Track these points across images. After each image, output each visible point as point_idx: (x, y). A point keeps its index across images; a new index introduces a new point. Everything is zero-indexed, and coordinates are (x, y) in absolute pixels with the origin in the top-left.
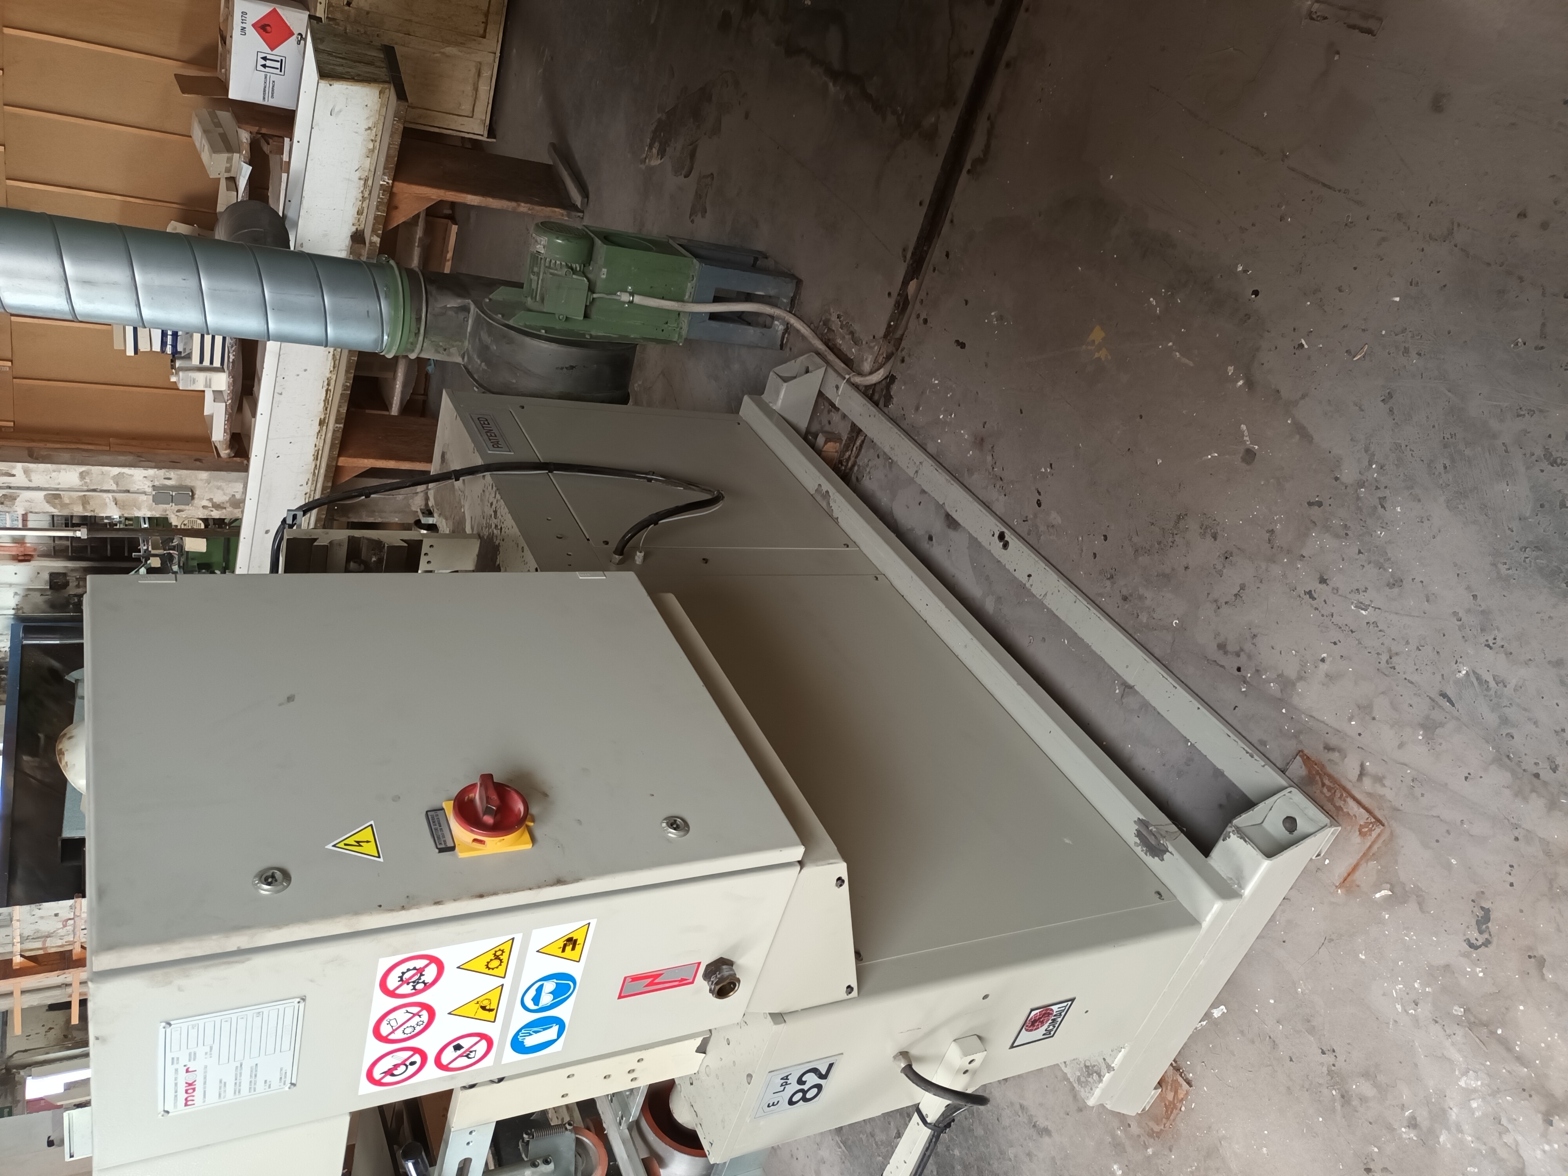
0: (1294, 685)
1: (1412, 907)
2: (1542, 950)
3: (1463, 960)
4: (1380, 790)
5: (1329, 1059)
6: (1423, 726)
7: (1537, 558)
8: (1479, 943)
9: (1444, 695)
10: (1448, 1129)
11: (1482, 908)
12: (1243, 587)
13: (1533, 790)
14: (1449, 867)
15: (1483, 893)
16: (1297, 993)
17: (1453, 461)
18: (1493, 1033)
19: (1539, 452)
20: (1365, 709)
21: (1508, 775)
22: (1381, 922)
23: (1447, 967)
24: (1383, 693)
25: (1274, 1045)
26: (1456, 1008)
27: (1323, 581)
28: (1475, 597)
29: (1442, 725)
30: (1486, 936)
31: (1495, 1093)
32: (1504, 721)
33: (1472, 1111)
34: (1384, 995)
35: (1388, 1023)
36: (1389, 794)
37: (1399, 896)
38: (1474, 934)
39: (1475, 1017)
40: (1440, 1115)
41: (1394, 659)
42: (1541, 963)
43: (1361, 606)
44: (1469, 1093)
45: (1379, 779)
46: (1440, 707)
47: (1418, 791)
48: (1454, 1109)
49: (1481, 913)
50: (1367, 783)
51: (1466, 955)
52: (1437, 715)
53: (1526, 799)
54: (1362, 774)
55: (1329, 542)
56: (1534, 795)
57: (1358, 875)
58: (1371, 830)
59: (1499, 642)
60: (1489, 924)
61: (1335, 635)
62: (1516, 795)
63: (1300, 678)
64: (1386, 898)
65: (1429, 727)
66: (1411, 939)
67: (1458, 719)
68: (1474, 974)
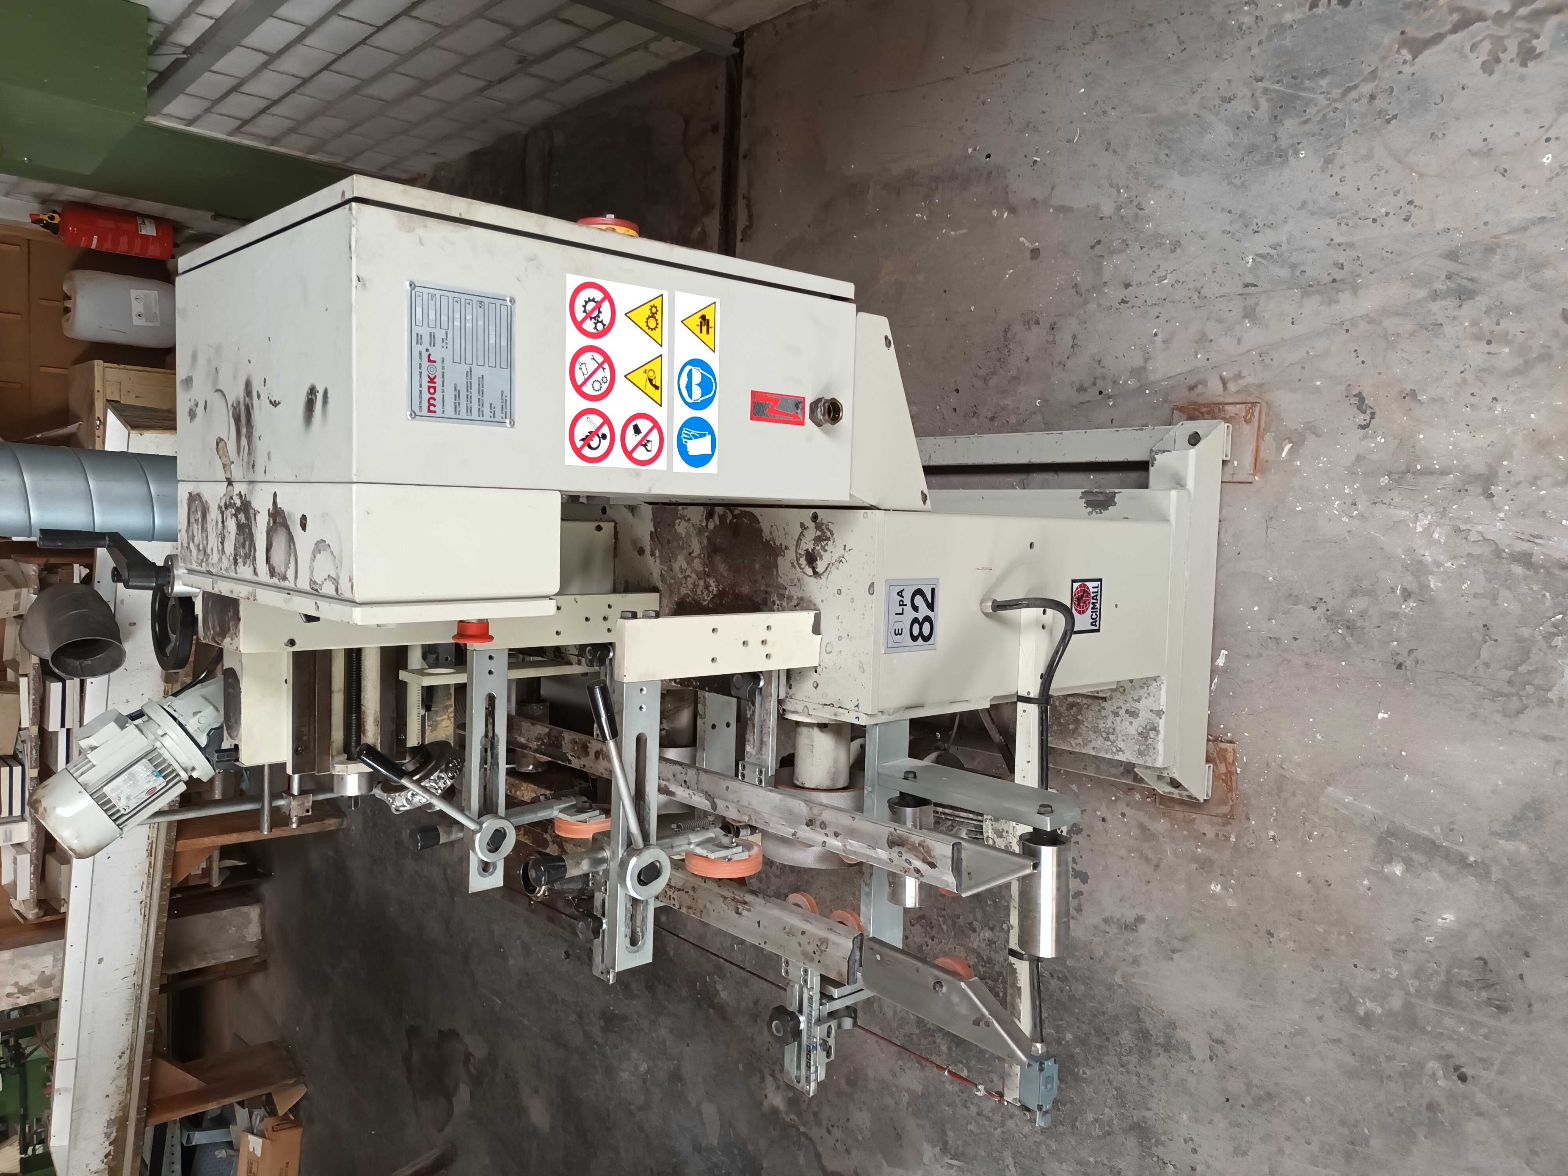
0: (1144, 368)
1: (1311, 441)
2: (1408, 387)
3: (1364, 443)
4: (1242, 383)
5: (1322, 609)
6: (1246, 316)
7: (1253, 157)
8: (1368, 420)
9: (1246, 286)
10: (1431, 573)
11: (1355, 396)
12: (1074, 337)
13: (1338, 291)
14: (1318, 390)
15: (1349, 385)
16: (1270, 582)
17: (1169, 147)
18: (1415, 473)
19: (1217, 102)
20: (1203, 340)
21: (1317, 296)
22: (1298, 471)
23: (1359, 458)
24: (1208, 319)
25: (1277, 640)
26: (1382, 479)
27: (1127, 286)
28: (1230, 212)
29: (1257, 304)
30: (1369, 411)
31: (1443, 513)
32: (1294, 266)
33: (1438, 542)
34: (1330, 520)
35: (1345, 538)
36: (1249, 380)
37: (1298, 440)
38: (1361, 418)
39: (1397, 473)
40: (1419, 569)
41: (1202, 292)
42: (1413, 394)
43: (1161, 279)
44: (1428, 531)
45: (1238, 376)
46: (1249, 294)
47: (1267, 361)
48: (1427, 554)
49: (1355, 400)
50: (1232, 387)
51: (1365, 437)
52: (1250, 301)
53: (1337, 302)
54: (1224, 382)
55: (1117, 260)
56: (1340, 293)
57: (1263, 455)
58: (1253, 414)
59: (1261, 224)
60: (1367, 402)
61: (1154, 312)
62: (1330, 304)
63: (1146, 360)
64: (1291, 450)
65: (1250, 313)
66: (1323, 463)
67: (1264, 292)
68: (1378, 444)
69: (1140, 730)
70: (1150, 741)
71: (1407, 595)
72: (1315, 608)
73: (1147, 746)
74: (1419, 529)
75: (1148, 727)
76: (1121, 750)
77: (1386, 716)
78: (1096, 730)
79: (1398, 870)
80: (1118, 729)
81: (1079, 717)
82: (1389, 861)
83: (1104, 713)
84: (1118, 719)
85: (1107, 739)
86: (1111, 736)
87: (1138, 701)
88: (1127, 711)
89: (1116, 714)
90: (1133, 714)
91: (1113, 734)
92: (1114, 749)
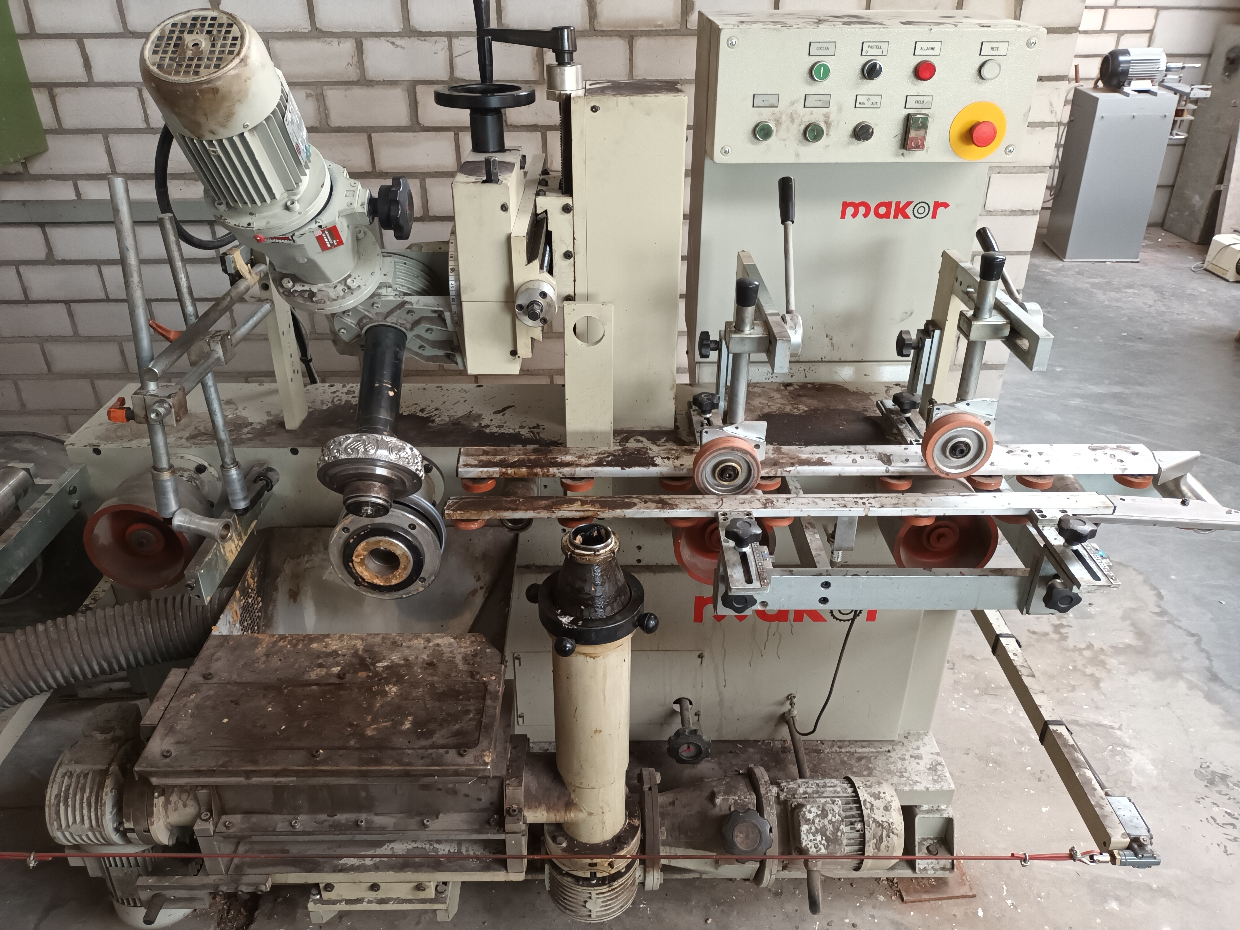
26: (975, 691)
68: (963, 676)
69: (928, 766)
70: (939, 773)
71: (1021, 743)
72: (968, 754)
73: (939, 776)
74: (1010, 712)
75: (934, 764)
76: (917, 782)
77: (1047, 809)
78: (889, 772)
79: (1114, 905)
80: (909, 768)
81: (870, 765)
82: (1105, 901)
83: (891, 760)
84: (906, 762)
85: (902, 776)
86: (904, 774)
87: (918, 748)
88: (911, 756)
89: (904, 759)
90: (918, 757)
91: (906, 772)
92: (911, 782)
